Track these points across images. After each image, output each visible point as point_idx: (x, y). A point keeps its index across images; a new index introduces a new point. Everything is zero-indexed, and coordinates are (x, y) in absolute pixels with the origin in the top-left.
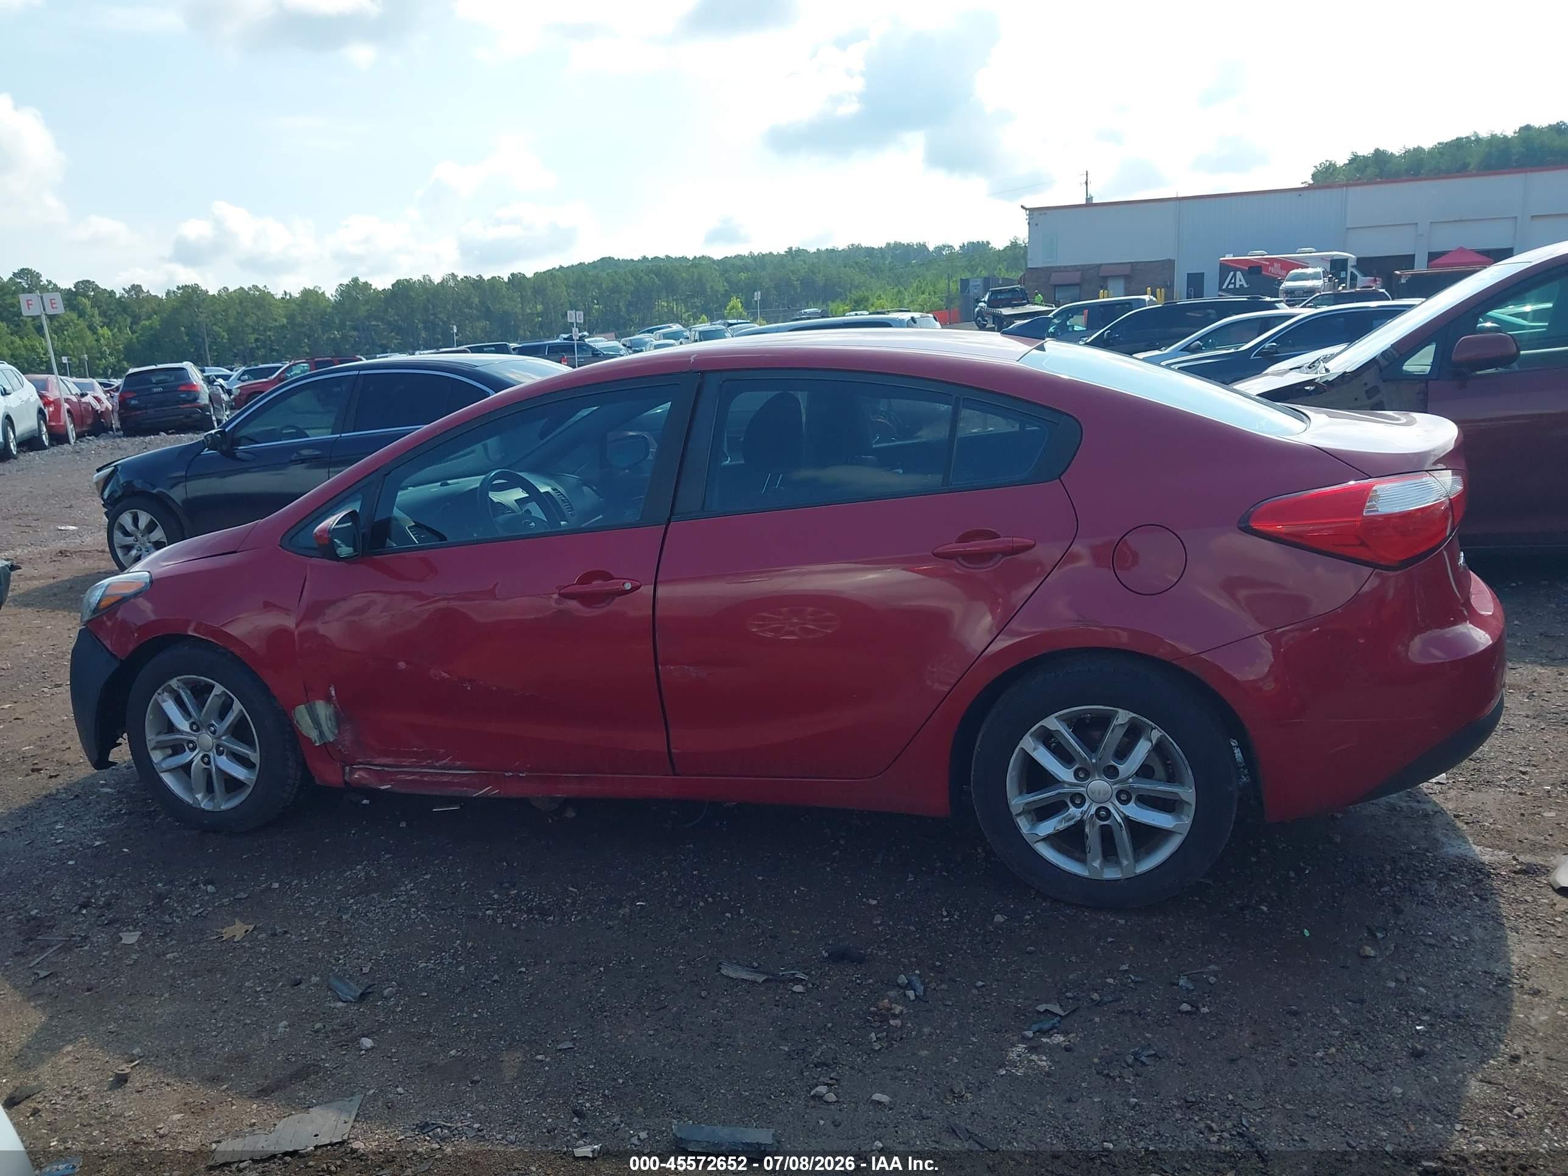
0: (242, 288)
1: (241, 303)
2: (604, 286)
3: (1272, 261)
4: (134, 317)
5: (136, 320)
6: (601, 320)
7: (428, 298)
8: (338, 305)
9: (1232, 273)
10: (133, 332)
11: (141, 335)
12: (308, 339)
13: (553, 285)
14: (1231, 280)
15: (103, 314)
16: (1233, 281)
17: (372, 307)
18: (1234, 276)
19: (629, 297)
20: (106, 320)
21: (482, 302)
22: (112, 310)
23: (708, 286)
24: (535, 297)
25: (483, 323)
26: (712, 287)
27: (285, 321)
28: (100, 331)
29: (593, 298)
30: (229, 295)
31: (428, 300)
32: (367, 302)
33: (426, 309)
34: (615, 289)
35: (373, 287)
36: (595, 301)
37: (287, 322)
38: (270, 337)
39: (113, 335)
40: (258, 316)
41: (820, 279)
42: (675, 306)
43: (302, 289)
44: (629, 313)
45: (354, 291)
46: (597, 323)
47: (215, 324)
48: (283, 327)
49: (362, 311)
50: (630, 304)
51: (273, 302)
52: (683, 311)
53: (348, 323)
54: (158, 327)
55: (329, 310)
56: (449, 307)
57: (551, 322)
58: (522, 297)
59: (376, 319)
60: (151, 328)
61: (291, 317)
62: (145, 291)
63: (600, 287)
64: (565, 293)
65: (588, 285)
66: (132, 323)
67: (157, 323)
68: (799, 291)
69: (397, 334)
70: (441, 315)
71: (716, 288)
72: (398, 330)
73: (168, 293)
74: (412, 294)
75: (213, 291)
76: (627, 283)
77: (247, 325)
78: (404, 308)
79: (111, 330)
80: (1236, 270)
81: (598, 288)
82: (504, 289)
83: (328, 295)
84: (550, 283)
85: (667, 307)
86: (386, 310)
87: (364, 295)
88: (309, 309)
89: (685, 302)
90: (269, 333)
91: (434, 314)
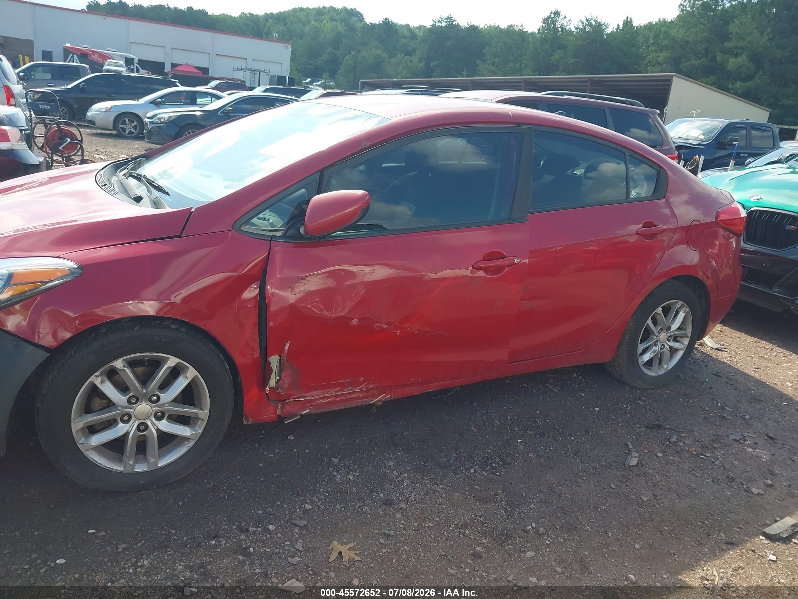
3: (94, 52)
9: (71, 55)
14: (71, 58)
16: (72, 60)
18: (73, 57)
80: (73, 53)
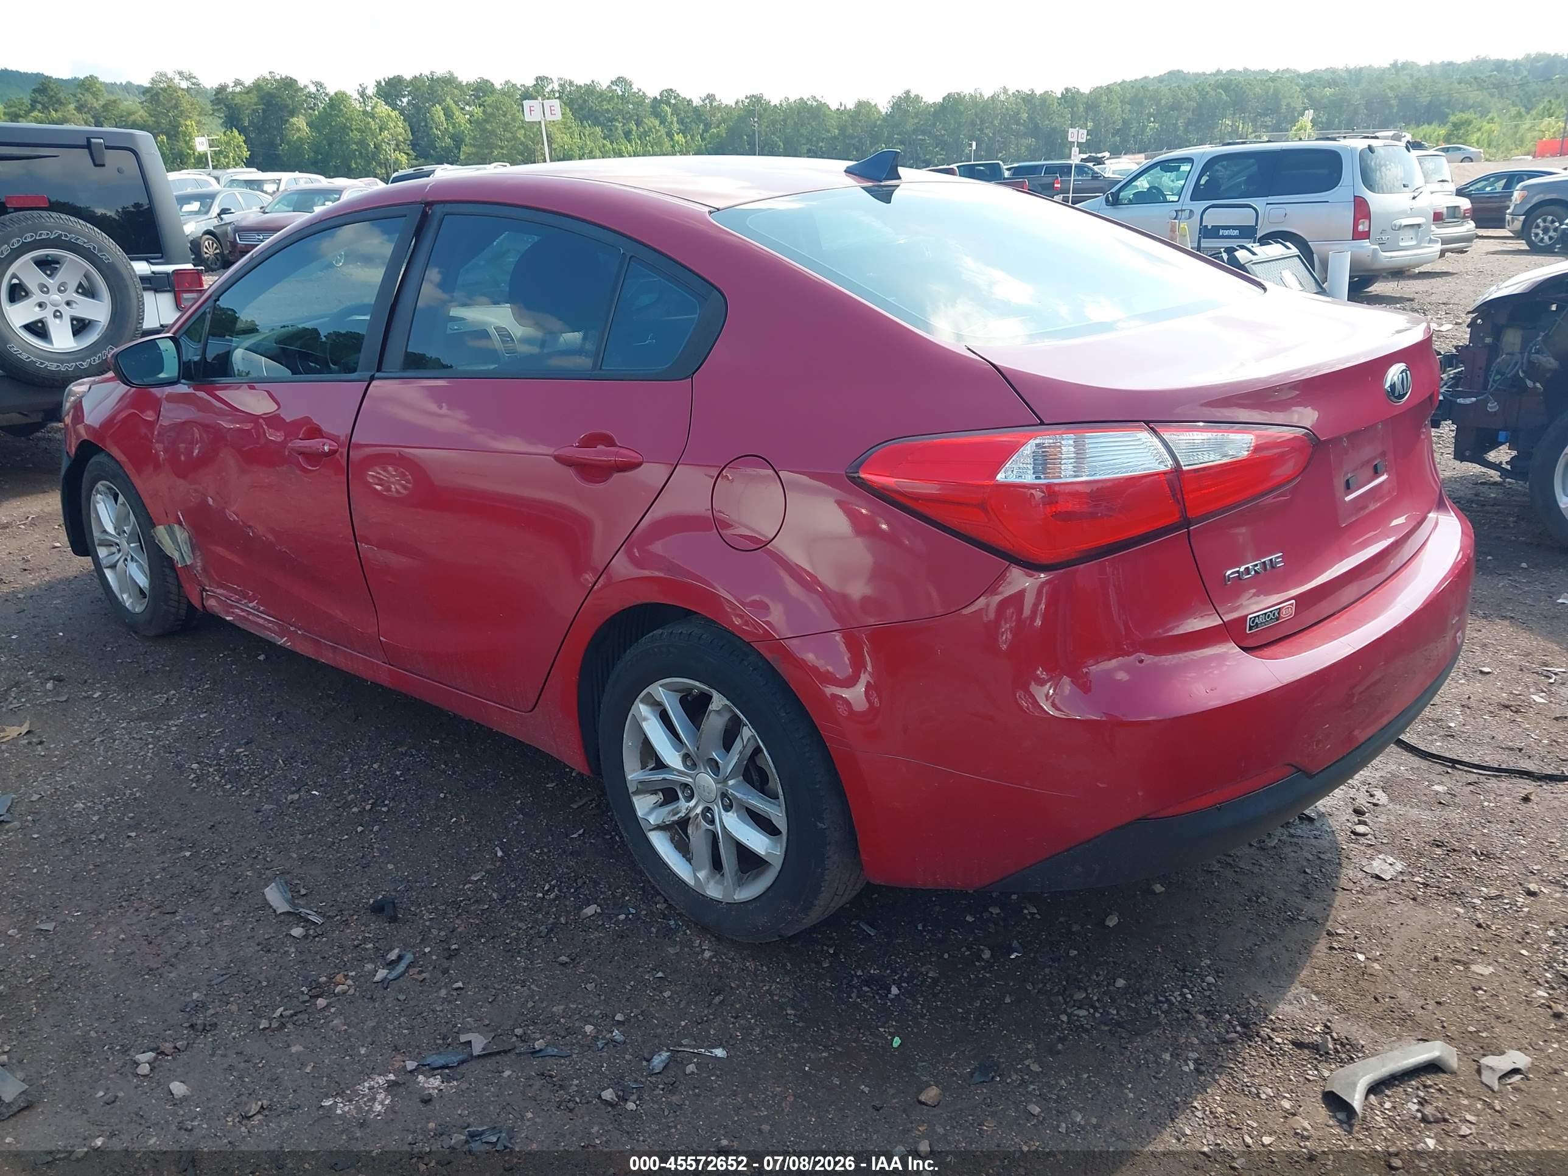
0: (802, 99)
1: (799, 113)
2: (1163, 102)
4: (706, 125)
5: (708, 126)
6: (1155, 139)
7: (976, 112)
8: (890, 116)
10: (703, 139)
11: (709, 143)
12: (857, 151)
13: (1108, 101)
15: (681, 122)
17: (920, 120)
19: (1190, 115)
20: (682, 128)
21: (1031, 118)
22: (688, 117)
23: (1284, 103)
24: (1087, 113)
25: (1031, 141)
26: (1288, 104)
27: (837, 131)
28: (676, 137)
29: (1150, 115)
30: (789, 104)
31: (976, 115)
32: (917, 115)
33: (973, 124)
34: (1175, 106)
35: (924, 100)
36: (1152, 119)
37: (839, 134)
38: (821, 147)
39: (686, 142)
40: (812, 127)
41: (1424, 99)
42: (1241, 126)
43: (856, 101)
44: (1186, 131)
45: (905, 104)
46: (1150, 142)
47: (774, 134)
48: (835, 138)
49: (909, 126)
50: (1189, 123)
51: (828, 112)
52: (1250, 130)
53: (896, 136)
54: (724, 135)
55: (879, 122)
56: (996, 122)
57: (1100, 141)
58: (1073, 114)
59: (924, 133)
60: (718, 135)
61: (843, 129)
62: (718, 99)
63: (1158, 103)
64: (1119, 109)
65: (1146, 101)
66: (703, 131)
67: (724, 131)
68: (1395, 111)
69: (942, 149)
70: (987, 131)
71: (1293, 105)
72: (942, 144)
73: (737, 103)
74: (962, 108)
75: (775, 101)
76: (1190, 99)
77: (802, 135)
78: (952, 122)
79: (685, 137)
81: (1156, 106)
82: (1056, 104)
83: (880, 107)
84: (1105, 98)
85: (1231, 126)
86: (934, 125)
87: (914, 107)
88: (859, 121)
89: (1254, 121)
90: (821, 144)
91: (981, 130)
